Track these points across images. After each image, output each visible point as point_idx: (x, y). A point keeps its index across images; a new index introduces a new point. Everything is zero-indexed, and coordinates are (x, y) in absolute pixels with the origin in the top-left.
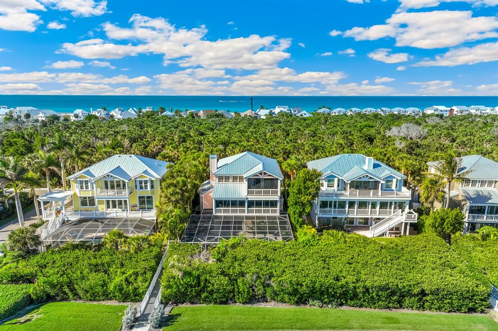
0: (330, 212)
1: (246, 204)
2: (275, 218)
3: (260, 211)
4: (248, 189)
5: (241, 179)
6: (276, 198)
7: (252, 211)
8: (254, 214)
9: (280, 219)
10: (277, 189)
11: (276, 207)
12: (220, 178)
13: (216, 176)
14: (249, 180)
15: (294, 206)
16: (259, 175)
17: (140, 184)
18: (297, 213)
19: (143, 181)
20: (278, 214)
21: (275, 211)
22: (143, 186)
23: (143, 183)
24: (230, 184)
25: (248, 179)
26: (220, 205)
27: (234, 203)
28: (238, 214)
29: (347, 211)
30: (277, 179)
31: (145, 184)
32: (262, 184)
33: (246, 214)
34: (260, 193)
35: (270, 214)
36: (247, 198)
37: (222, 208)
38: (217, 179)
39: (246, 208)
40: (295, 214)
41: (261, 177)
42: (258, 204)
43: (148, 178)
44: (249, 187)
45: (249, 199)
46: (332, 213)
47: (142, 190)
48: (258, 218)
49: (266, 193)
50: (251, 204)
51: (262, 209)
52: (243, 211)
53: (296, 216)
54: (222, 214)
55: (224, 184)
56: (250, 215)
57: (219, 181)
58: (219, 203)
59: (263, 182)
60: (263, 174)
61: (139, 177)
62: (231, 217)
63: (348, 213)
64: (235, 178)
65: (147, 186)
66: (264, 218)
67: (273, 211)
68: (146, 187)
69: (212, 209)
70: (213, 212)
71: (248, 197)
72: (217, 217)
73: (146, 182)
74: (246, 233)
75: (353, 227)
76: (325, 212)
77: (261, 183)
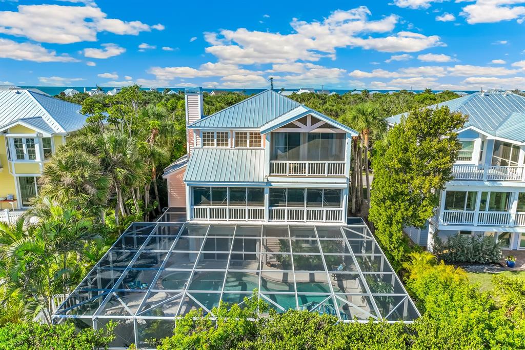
0: (470, 218)
1: (267, 196)
2: (336, 232)
3: (298, 215)
4: (271, 159)
5: (256, 138)
6: (340, 182)
7: (280, 215)
8: (285, 222)
9: (349, 235)
10: (343, 160)
11: (339, 206)
12: (207, 137)
13: (197, 132)
14: (274, 136)
15: (388, 203)
16: (299, 124)
17: (16, 146)
18: (398, 222)
19: (24, 141)
20: (342, 222)
21: (335, 216)
22: (25, 152)
23: (24, 146)
24: (230, 151)
25: (272, 133)
26: (203, 198)
27: (238, 195)
28: (247, 222)
29: (513, 217)
30: (342, 136)
31: (28, 147)
32: (304, 148)
33: (265, 221)
34: (298, 170)
35: (324, 223)
36: (269, 183)
37: (208, 207)
38: (200, 140)
39: (266, 208)
40: (391, 224)
41: (304, 129)
42: (295, 196)
43: (34, 132)
44: (274, 156)
45: (274, 185)
46: (475, 222)
47: (20, 162)
48: (295, 231)
49: (316, 170)
50: (278, 196)
51: (305, 209)
52: (259, 214)
53: (394, 228)
54: (208, 221)
55: (214, 150)
56: (274, 223)
57: (204, 145)
58: (200, 194)
59: (306, 144)
60: (309, 121)
61: (13, 130)
62: (230, 228)
63: (516, 222)
64: (241, 138)
65: (34, 151)
66: (308, 231)
67: (330, 216)
68: (32, 155)
69: (184, 209)
70: (185, 216)
71: (271, 179)
72: (196, 229)
73: (30, 142)
74: (265, 266)
75: (510, 251)
76: (458, 219)
77: (301, 147)
